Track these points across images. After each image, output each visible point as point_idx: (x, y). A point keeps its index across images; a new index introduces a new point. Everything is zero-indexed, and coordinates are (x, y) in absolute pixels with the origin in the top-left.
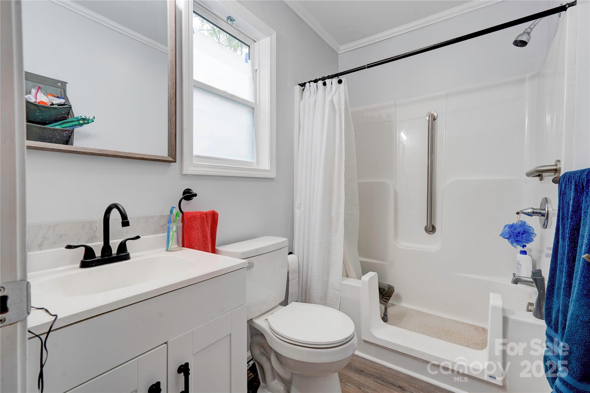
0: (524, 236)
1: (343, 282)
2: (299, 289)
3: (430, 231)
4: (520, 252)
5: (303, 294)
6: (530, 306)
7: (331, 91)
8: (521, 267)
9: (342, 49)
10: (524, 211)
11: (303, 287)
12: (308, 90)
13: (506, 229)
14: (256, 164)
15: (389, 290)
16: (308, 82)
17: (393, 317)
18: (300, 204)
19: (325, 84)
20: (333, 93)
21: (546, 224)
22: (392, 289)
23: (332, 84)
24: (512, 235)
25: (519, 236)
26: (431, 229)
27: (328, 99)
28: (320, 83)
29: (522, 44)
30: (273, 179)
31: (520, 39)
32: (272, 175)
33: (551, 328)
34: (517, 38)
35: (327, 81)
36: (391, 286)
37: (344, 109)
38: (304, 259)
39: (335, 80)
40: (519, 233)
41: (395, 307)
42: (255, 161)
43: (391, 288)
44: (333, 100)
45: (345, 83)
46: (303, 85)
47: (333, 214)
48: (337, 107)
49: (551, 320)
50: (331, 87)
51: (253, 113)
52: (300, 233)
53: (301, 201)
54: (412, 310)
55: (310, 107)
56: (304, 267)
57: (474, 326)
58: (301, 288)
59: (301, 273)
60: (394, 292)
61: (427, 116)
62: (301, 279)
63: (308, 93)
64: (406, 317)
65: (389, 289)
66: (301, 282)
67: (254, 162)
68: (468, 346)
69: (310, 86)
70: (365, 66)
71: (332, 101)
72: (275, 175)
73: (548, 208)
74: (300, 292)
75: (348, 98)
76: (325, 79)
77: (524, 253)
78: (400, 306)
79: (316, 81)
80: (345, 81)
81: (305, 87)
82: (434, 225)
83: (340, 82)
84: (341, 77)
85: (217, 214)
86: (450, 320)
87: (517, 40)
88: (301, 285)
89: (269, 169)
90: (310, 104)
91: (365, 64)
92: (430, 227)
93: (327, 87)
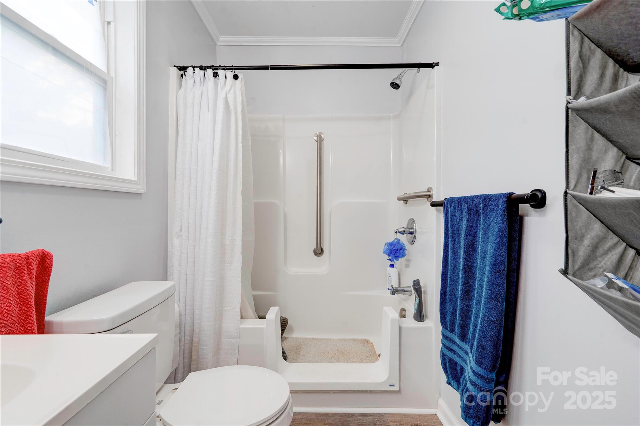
0: (401, 252)
1: (242, 326)
2: (180, 349)
3: (319, 254)
4: (390, 265)
5: (186, 355)
6: (403, 312)
7: (225, 87)
8: (391, 278)
9: (222, 40)
10: (399, 230)
11: (185, 345)
12: (191, 77)
13: (386, 247)
14: (111, 170)
15: (283, 323)
16: (191, 67)
17: (290, 353)
18: (181, 230)
19: (216, 75)
20: (228, 89)
21: (414, 241)
22: (286, 322)
23: (226, 78)
24: (392, 252)
25: (397, 252)
26: (319, 252)
27: (221, 95)
28: (210, 72)
29: (395, 86)
30: (140, 194)
31: (395, 81)
32: (140, 188)
33: (447, 329)
34: (393, 80)
35: (220, 72)
36: (284, 318)
37: (241, 112)
38: (187, 306)
39: (230, 74)
40: (397, 250)
41: (288, 340)
42: (108, 165)
43: (285, 320)
44: (228, 99)
45: (241, 80)
46: (183, 69)
47: (227, 242)
48: (232, 107)
49: (446, 323)
50: (225, 82)
51: (105, 89)
52: (180, 270)
53: (181, 226)
54: (305, 339)
55: (194, 100)
56: (187, 316)
57: (358, 339)
58: (182, 347)
59: (183, 326)
60: (288, 324)
61: (315, 136)
62: (183, 335)
63: (191, 82)
64: (303, 349)
65: (283, 321)
66: (183, 339)
67: (108, 167)
68: (362, 362)
69: (194, 72)
70: (268, 66)
71: (226, 98)
72: (145, 189)
73: (416, 227)
74: (182, 353)
75: (245, 99)
76: (217, 69)
77: (392, 266)
78: (293, 338)
79: (203, 68)
80: (242, 78)
81: (186, 72)
82: (323, 248)
83: (236, 77)
84: (237, 72)
85: (49, 256)
86: (339, 340)
87: (393, 82)
88: (182, 344)
89: (136, 179)
90: (194, 97)
91: (269, 64)
92: (320, 250)
93: (219, 79)
